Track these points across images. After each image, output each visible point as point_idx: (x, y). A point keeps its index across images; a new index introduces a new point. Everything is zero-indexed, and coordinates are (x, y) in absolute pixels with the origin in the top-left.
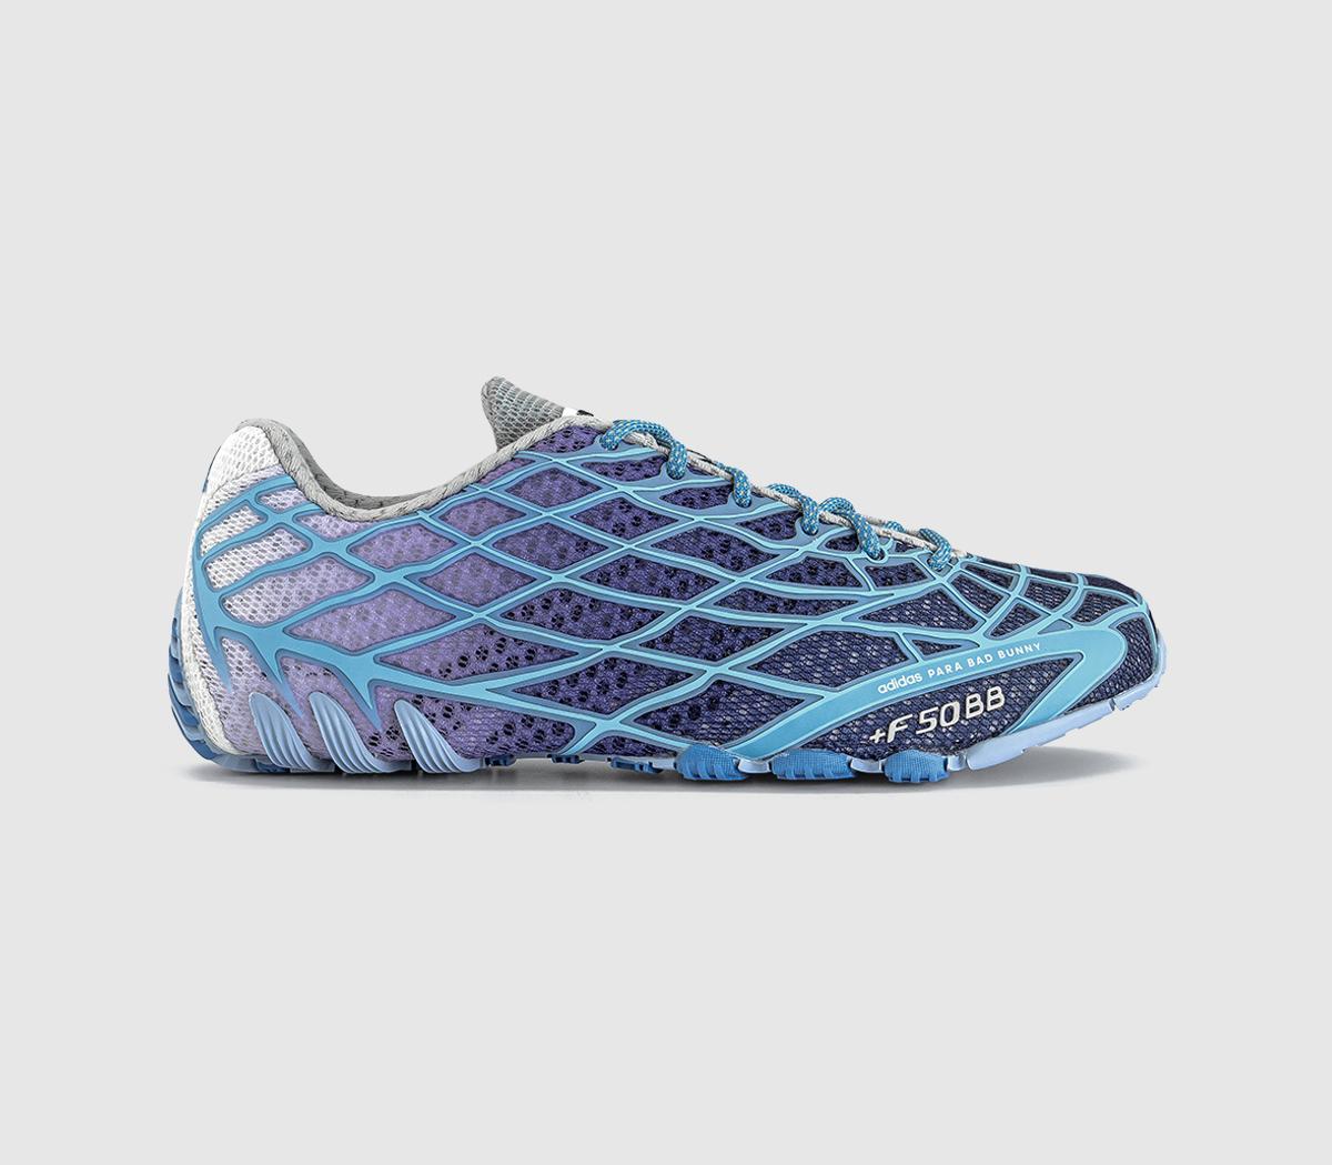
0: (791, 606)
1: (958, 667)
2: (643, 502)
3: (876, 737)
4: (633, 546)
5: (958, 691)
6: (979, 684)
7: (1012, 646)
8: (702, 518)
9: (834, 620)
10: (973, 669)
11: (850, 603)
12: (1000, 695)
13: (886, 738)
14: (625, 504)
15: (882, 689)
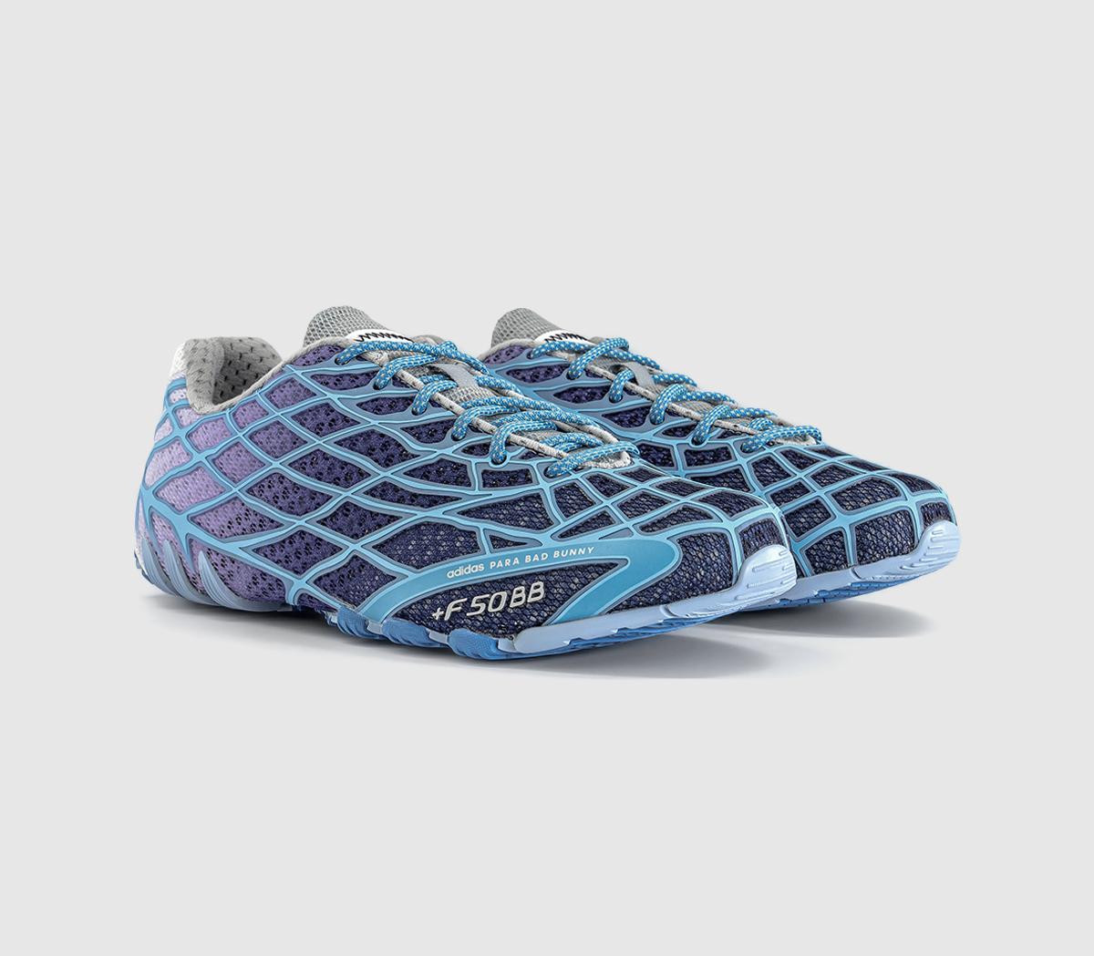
0: (414, 499)
1: (516, 561)
2: (341, 407)
3: (437, 615)
4: (321, 442)
5: (508, 582)
6: (529, 578)
7: (569, 548)
8: (376, 423)
9: (436, 514)
10: (528, 564)
11: (457, 499)
12: (541, 590)
13: (444, 615)
14: (328, 408)
15: (450, 575)
